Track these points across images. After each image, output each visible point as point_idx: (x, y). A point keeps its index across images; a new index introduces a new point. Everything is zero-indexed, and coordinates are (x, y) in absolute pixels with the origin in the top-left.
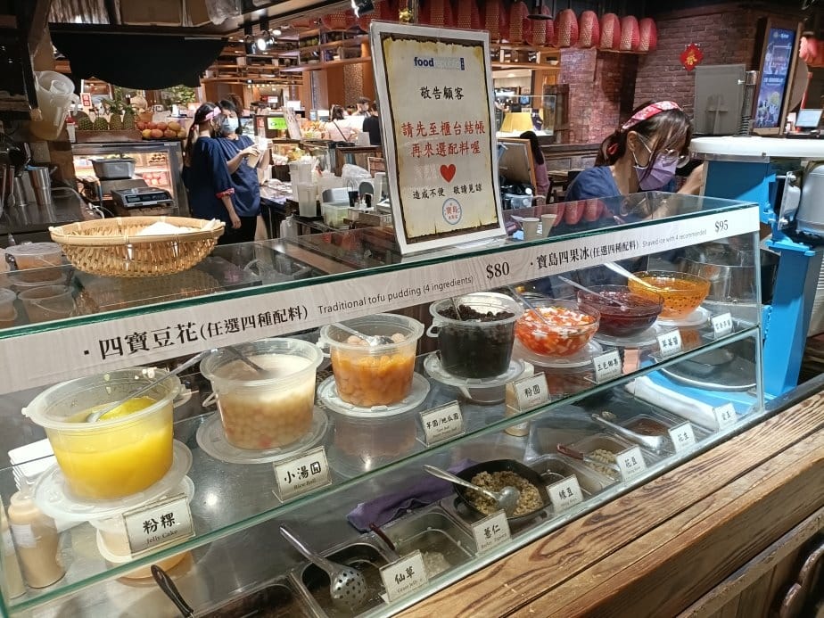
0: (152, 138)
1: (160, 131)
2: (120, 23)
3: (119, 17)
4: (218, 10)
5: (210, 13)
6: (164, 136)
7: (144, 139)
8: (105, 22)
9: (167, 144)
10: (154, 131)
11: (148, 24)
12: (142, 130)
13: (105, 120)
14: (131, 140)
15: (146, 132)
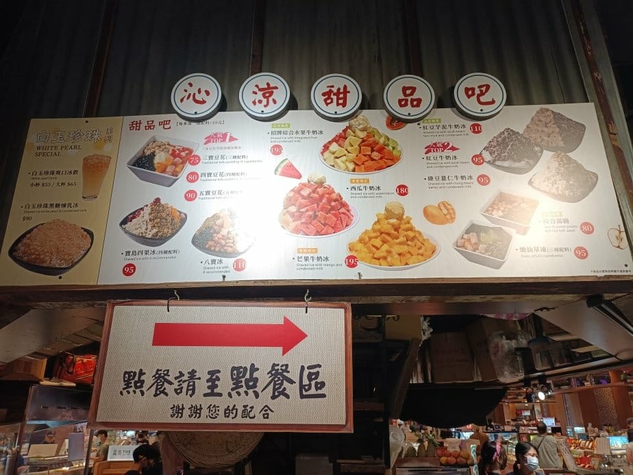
0: (447, 464)
1: (454, 459)
2: (430, 382)
3: (430, 378)
4: (506, 373)
5: (498, 374)
6: (456, 463)
7: (442, 464)
8: (421, 381)
9: (459, 470)
10: (449, 459)
11: (451, 382)
12: (440, 457)
13: (414, 449)
14: (432, 466)
15: (443, 459)
